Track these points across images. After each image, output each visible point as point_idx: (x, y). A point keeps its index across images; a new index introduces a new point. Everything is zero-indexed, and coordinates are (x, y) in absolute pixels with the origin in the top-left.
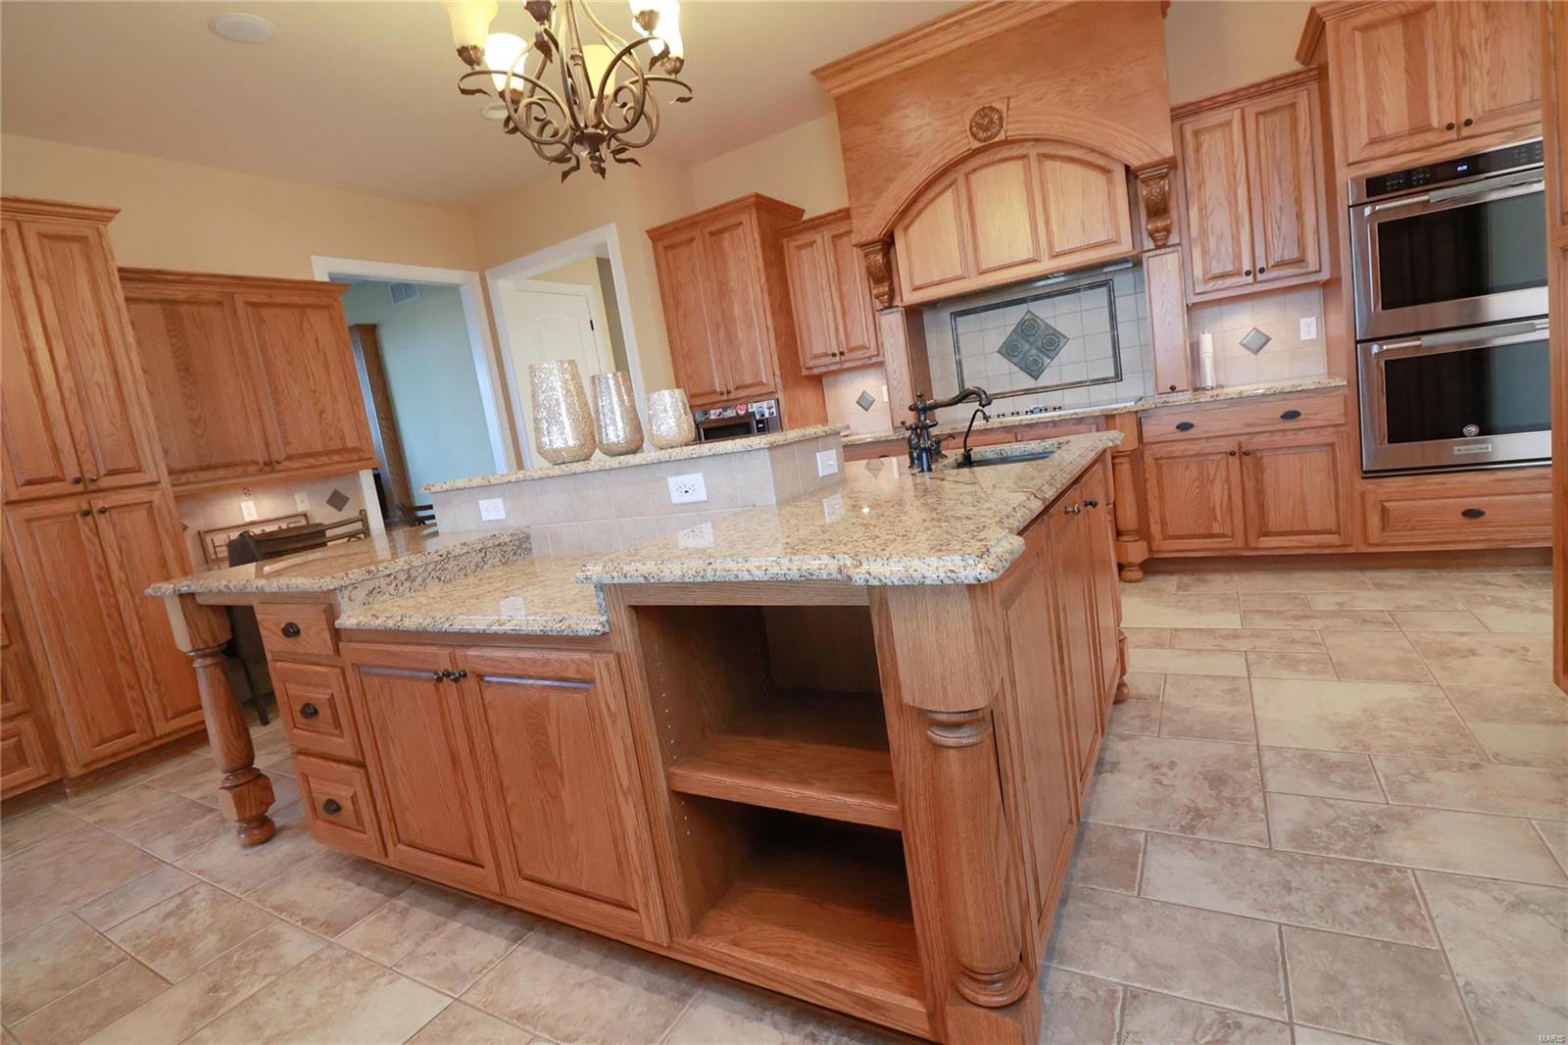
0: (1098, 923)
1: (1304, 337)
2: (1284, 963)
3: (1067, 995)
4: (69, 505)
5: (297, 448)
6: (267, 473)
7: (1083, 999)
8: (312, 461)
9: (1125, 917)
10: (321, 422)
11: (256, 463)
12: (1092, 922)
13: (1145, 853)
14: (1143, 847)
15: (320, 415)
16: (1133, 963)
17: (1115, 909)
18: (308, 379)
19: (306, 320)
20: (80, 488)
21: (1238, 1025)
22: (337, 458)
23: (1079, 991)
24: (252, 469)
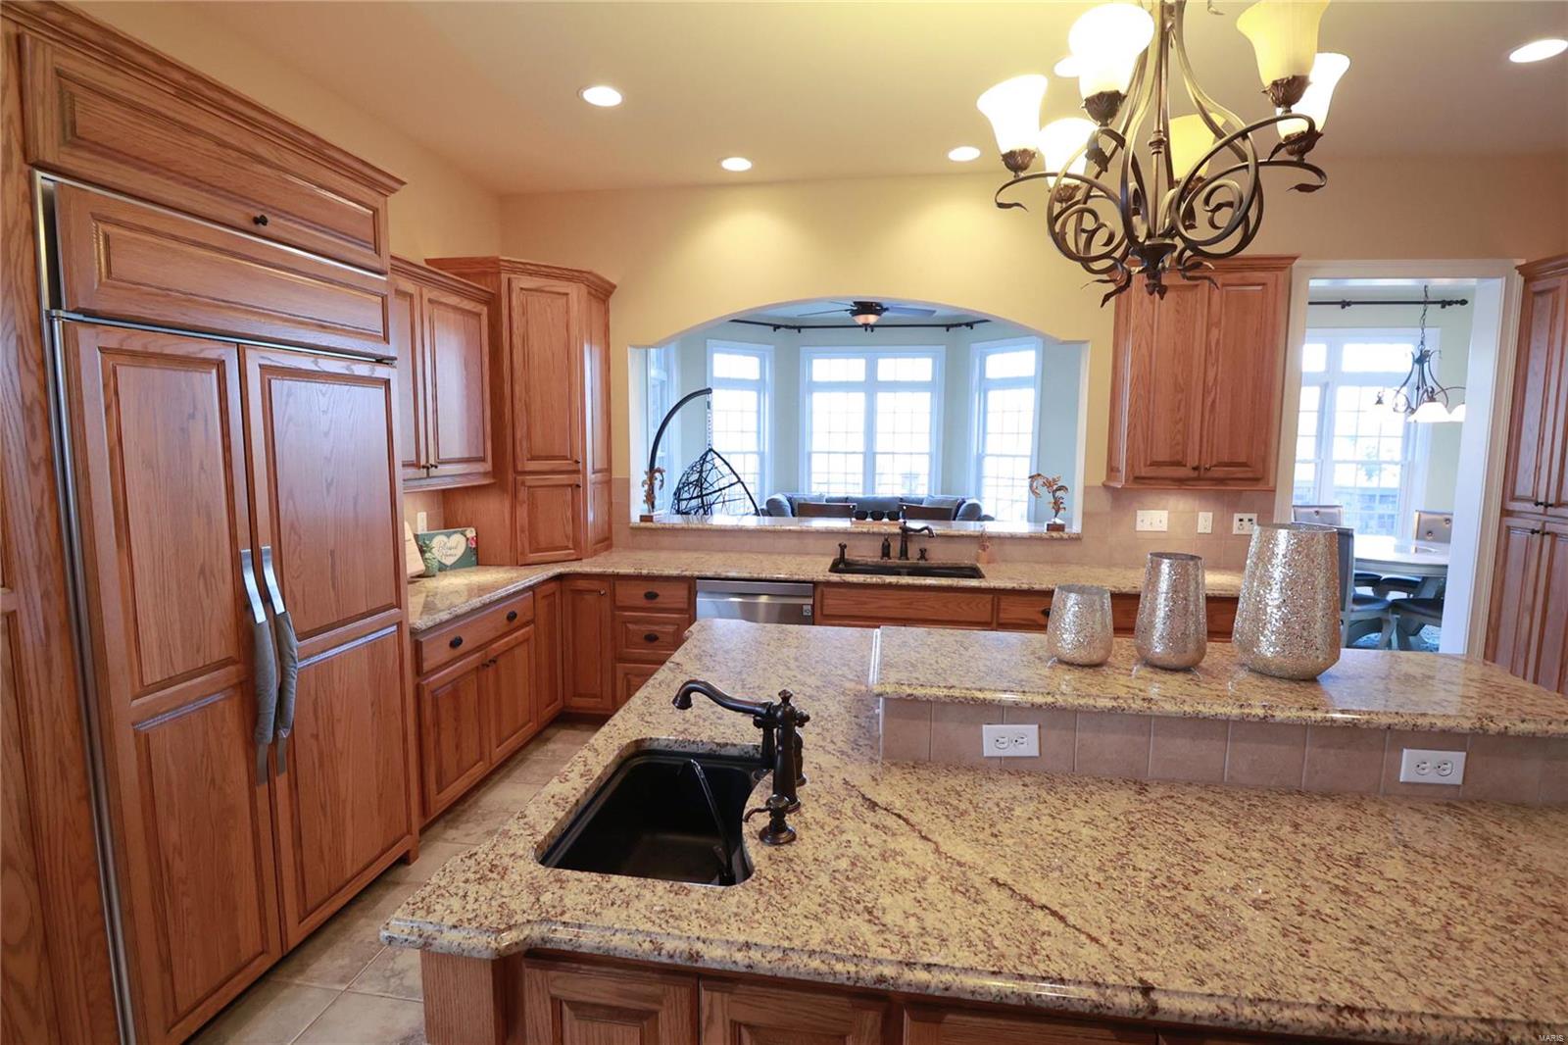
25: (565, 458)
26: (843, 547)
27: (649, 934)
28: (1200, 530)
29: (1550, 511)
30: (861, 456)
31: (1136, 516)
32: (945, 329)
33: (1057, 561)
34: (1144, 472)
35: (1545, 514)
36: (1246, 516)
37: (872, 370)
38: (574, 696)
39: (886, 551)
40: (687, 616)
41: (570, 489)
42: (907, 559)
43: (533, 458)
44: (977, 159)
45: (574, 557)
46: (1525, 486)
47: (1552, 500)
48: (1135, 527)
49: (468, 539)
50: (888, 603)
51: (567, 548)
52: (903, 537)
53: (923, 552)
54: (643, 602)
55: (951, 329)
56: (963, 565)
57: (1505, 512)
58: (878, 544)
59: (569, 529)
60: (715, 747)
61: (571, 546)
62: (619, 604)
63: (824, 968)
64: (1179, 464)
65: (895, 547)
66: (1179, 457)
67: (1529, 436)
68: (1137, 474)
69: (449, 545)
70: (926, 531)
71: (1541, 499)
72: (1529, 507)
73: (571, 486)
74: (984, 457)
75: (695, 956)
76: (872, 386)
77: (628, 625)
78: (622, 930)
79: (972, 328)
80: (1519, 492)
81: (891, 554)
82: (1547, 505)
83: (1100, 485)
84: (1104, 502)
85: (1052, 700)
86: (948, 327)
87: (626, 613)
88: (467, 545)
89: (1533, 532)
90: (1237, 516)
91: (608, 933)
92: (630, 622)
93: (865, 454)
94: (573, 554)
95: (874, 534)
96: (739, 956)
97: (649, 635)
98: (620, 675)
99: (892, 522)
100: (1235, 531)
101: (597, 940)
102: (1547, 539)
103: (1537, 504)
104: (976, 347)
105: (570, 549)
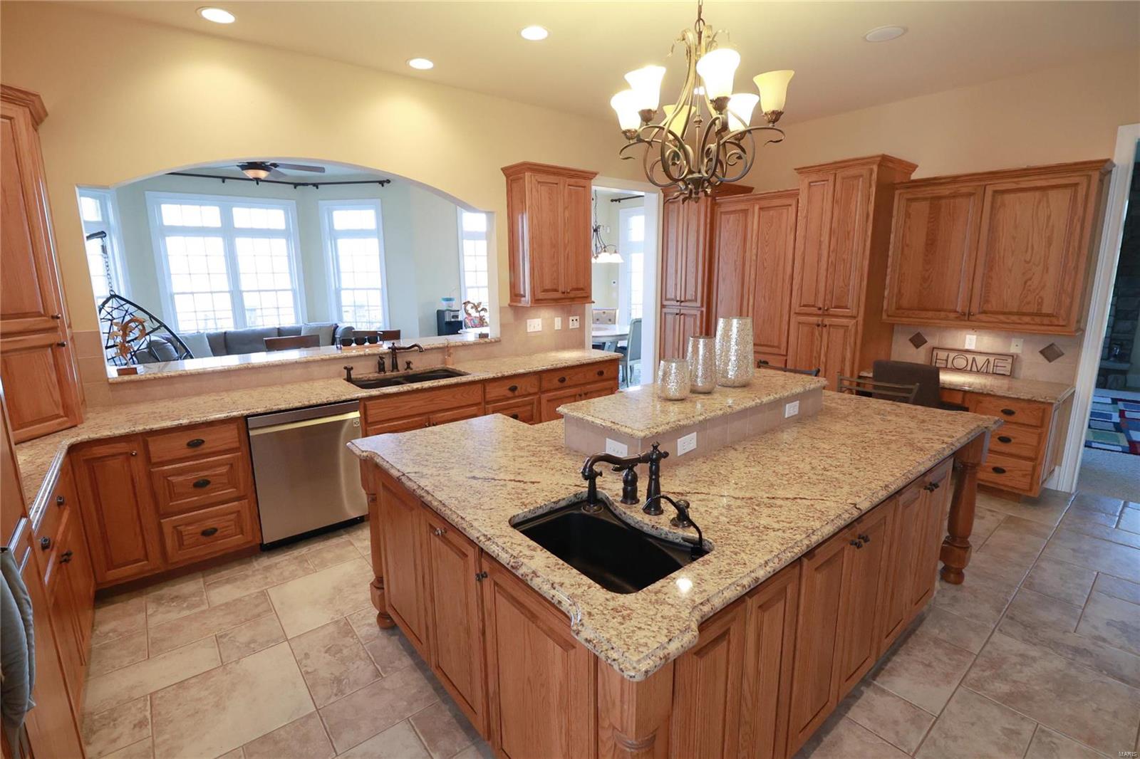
0: (413, 691)
2: (328, 734)
3: (400, 659)
4: (814, 319)
5: (994, 305)
6: (961, 320)
7: (394, 662)
8: (1002, 317)
9: (405, 703)
10: (1024, 288)
11: (956, 311)
12: (415, 691)
13: (426, 749)
14: (430, 751)
15: (1026, 283)
16: (387, 687)
17: (412, 704)
18: (1026, 251)
19: (1045, 199)
20: (820, 312)
21: (336, 695)
22: (1027, 319)
23: (397, 663)
24: (952, 315)
25: (38, 314)
26: (349, 370)
27: (734, 583)
28: (556, 328)
29: (682, 304)
30: (228, 295)
31: (526, 323)
32: (292, 186)
33: (489, 357)
34: (541, 295)
35: (680, 306)
36: (574, 318)
37: (227, 217)
38: (109, 570)
39: (382, 367)
40: (240, 453)
41: (50, 350)
42: (398, 371)
44: (428, 70)
45: (68, 425)
46: (671, 294)
47: (683, 299)
48: (526, 330)
50: (416, 404)
51: (58, 417)
52: (393, 355)
53: (408, 363)
54: (189, 452)
55: (298, 187)
56: (436, 369)
57: (663, 306)
58: (373, 363)
59: (57, 396)
60: (553, 505)
61: (62, 414)
62: (154, 460)
63: (793, 554)
64: (556, 290)
65: (388, 362)
66: (554, 287)
67: (671, 270)
68: (537, 298)
70: (416, 348)
71: (678, 299)
72: (674, 303)
73: (51, 346)
74: (340, 291)
75: (757, 579)
76: (228, 231)
77: (169, 478)
78: (725, 589)
79: (317, 188)
80: (668, 296)
81: (386, 369)
82: (682, 302)
83: (507, 305)
84: (510, 315)
85: (704, 417)
86: (296, 185)
87: (166, 468)
89: (677, 314)
90: (571, 318)
91: (720, 594)
92: (169, 476)
93: (231, 292)
94: (66, 422)
95: (369, 355)
96: (768, 569)
97: (197, 483)
98: (167, 530)
99: (371, 345)
100: (571, 327)
101: (721, 600)
102: (682, 316)
103: (677, 301)
104: (323, 204)
105: (62, 417)
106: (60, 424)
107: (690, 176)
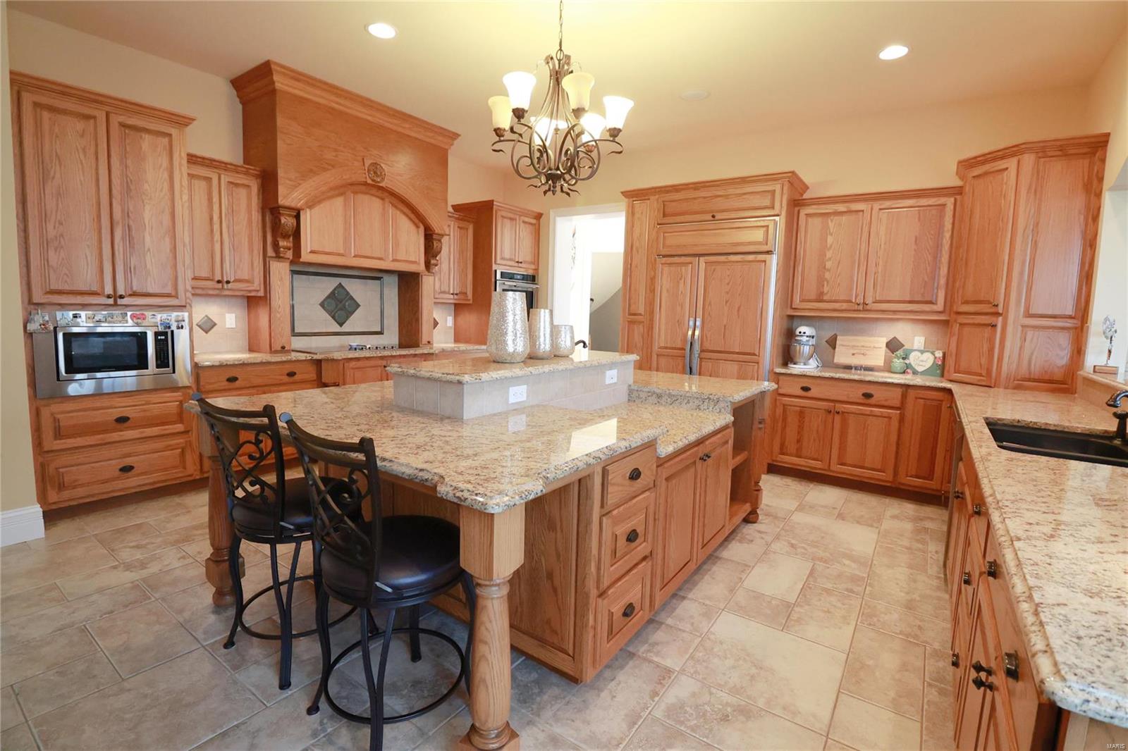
1: (448, 325)
25: (988, 302)
41: (988, 328)
43: (967, 302)
45: (984, 383)
49: (935, 358)
51: (981, 375)
61: (984, 374)
69: (921, 358)
73: (990, 326)
88: (934, 361)
105: (983, 376)
106: (979, 380)
107: (549, 172)
